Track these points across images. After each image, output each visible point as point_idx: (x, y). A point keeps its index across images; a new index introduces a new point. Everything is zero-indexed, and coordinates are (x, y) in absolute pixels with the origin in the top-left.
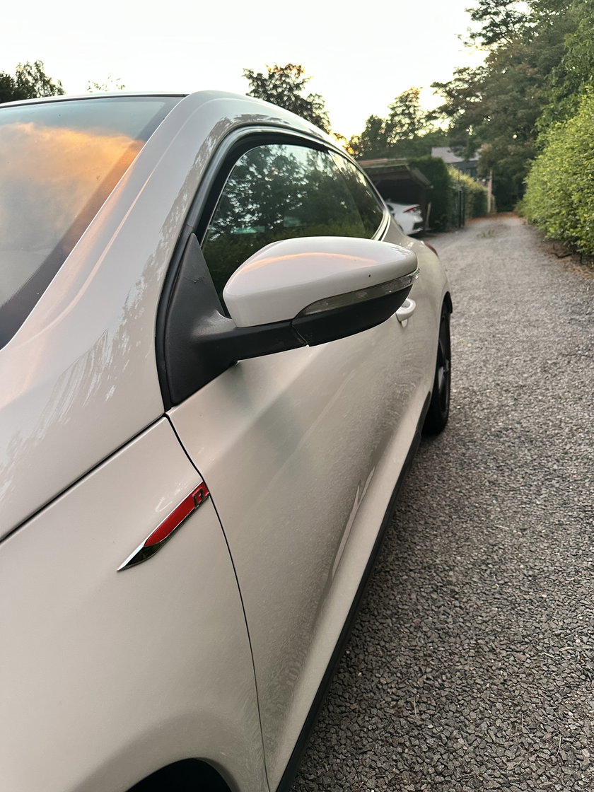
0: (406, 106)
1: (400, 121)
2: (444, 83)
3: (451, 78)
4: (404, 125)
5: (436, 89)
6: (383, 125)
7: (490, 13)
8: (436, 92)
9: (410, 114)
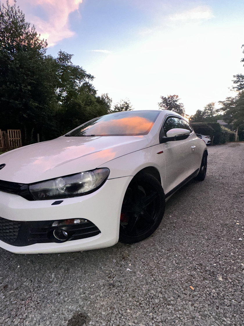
0: (210, 107)
1: (207, 112)
2: (223, 101)
3: (225, 100)
4: (209, 113)
5: (220, 103)
6: (202, 113)
7: (240, 81)
8: (220, 104)
9: (211, 110)
